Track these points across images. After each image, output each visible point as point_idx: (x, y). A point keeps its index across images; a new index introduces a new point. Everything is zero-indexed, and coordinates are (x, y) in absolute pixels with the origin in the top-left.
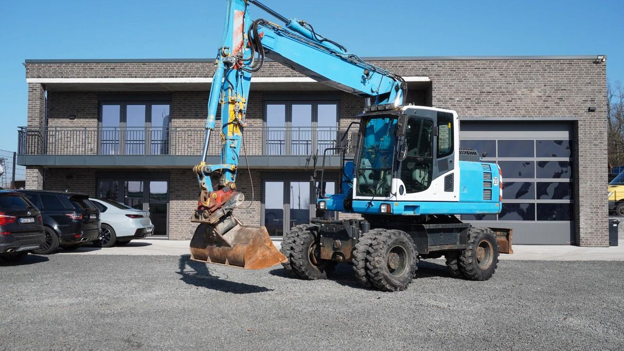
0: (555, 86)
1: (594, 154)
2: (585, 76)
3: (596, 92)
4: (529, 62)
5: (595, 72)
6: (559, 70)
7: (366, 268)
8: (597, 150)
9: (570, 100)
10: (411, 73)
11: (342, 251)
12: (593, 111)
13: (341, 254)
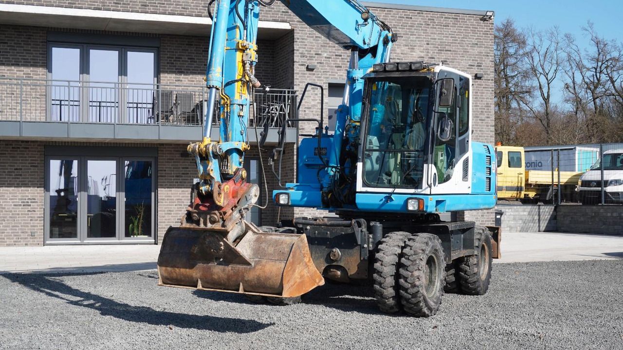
0: (439, 45)
1: (480, 131)
2: (472, 36)
3: (483, 55)
4: (410, 13)
5: (482, 31)
6: (443, 26)
7: (397, 287)
8: (484, 126)
9: (455, 63)
10: (267, 17)
11: (342, 264)
12: (480, 78)
13: (339, 268)
